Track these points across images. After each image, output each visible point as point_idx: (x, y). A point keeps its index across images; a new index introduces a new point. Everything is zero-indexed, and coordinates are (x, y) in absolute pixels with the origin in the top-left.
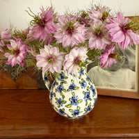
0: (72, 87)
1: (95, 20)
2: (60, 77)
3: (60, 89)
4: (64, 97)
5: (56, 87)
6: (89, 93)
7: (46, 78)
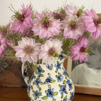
0: (49, 80)
1: (71, 15)
2: (37, 71)
3: (37, 82)
4: (40, 89)
5: (34, 80)
6: (65, 86)
7: (25, 74)
